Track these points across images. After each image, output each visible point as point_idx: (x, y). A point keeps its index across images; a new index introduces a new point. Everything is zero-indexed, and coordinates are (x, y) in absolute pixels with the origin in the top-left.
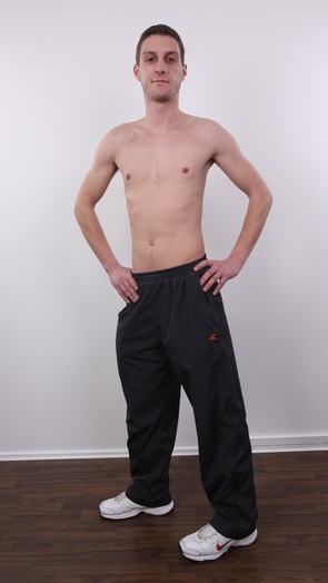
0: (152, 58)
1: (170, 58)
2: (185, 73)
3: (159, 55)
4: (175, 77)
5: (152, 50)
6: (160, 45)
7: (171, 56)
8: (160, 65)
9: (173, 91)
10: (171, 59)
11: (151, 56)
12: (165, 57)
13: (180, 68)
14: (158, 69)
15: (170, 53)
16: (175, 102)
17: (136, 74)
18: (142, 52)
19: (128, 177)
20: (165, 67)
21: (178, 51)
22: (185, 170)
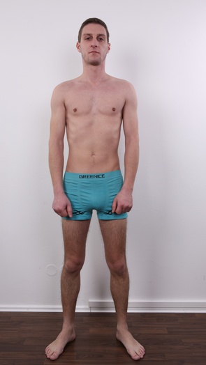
0: (89, 38)
2: (109, 49)
3: (93, 36)
4: (102, 50)
5: (89, 33)
6: (94, 30)
7: (101, 37)
9: (102, 58)
10: (101, 39)
11: (88, 37)
12: (97, 38)
13: (106, 45)
14: (93, 44)
15: (101, 35)
16: (103, 67)
17: (78, 48)
18: (83, 34)
19: (75, 110)
20: (97, 43)
21: (106, 34)
22: (114, 109)
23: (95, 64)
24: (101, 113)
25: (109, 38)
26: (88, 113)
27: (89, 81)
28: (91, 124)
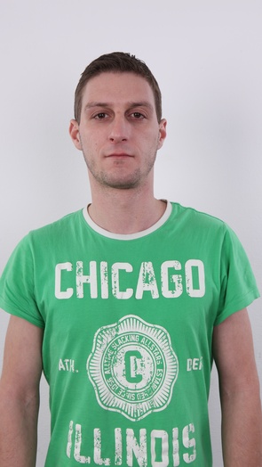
1: (136, 114)
2: (163, 135)
3: (116, 110)
4: (144, 146)
5: (103, 100)
7: (139, 109)
8: (118, 126)
9: (143, 169)
10: (138, 115)
11: (100, 109)
12: (127, 114)
13: (155, 128)
14: (114, 134)
15: (137, 105)
17: (74, 138)
18: (85, 101)
20: (128, 129)
23: (127, 185)
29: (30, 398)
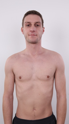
0: (29, 25)
2: (44, 31)
3: (32, 24)
4: (39, 33)
5: (29, 21)
6: (33, 19)
7: (38, 24)
8: (33, 28)
9: (39, 39)
10: (38, 25)
11: (28, 24)
12: (35, 25)
13: (42, 29)
14: (32, 30)
15: (37, 22)
16: (40, 44)
17: (22, 31)
18: (24, 22)
19: (20, 78)
21: (41, 22)
22: (48, 77)
23: (34, 43)
24: (39, 79)
25: (44, 24)
26: (29, 79)
27: (30, 54)
28: (32, 87)
29: (11, 97)
